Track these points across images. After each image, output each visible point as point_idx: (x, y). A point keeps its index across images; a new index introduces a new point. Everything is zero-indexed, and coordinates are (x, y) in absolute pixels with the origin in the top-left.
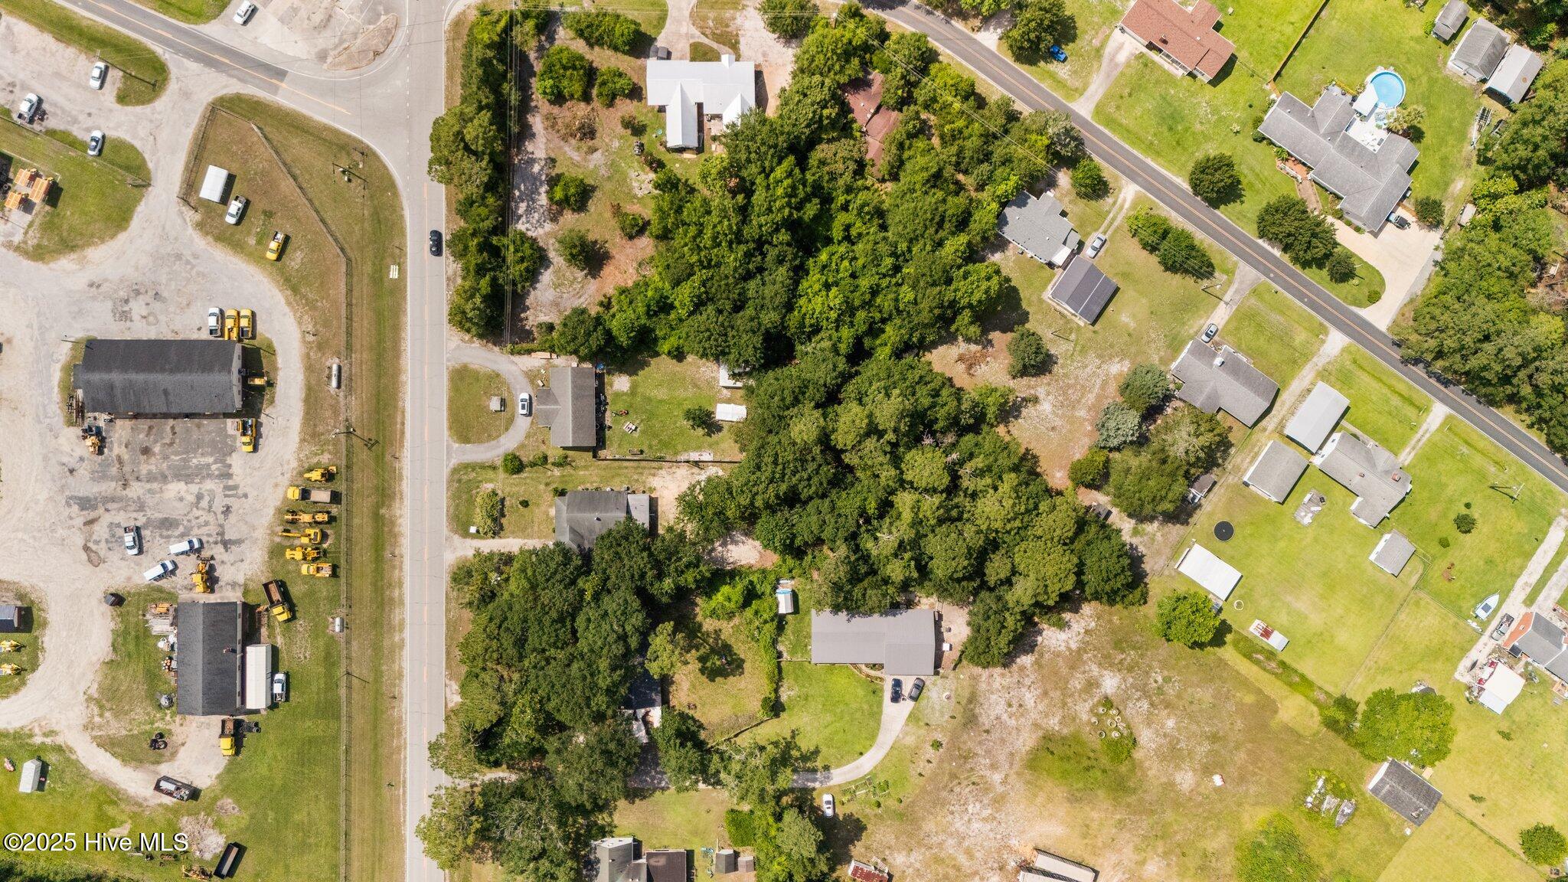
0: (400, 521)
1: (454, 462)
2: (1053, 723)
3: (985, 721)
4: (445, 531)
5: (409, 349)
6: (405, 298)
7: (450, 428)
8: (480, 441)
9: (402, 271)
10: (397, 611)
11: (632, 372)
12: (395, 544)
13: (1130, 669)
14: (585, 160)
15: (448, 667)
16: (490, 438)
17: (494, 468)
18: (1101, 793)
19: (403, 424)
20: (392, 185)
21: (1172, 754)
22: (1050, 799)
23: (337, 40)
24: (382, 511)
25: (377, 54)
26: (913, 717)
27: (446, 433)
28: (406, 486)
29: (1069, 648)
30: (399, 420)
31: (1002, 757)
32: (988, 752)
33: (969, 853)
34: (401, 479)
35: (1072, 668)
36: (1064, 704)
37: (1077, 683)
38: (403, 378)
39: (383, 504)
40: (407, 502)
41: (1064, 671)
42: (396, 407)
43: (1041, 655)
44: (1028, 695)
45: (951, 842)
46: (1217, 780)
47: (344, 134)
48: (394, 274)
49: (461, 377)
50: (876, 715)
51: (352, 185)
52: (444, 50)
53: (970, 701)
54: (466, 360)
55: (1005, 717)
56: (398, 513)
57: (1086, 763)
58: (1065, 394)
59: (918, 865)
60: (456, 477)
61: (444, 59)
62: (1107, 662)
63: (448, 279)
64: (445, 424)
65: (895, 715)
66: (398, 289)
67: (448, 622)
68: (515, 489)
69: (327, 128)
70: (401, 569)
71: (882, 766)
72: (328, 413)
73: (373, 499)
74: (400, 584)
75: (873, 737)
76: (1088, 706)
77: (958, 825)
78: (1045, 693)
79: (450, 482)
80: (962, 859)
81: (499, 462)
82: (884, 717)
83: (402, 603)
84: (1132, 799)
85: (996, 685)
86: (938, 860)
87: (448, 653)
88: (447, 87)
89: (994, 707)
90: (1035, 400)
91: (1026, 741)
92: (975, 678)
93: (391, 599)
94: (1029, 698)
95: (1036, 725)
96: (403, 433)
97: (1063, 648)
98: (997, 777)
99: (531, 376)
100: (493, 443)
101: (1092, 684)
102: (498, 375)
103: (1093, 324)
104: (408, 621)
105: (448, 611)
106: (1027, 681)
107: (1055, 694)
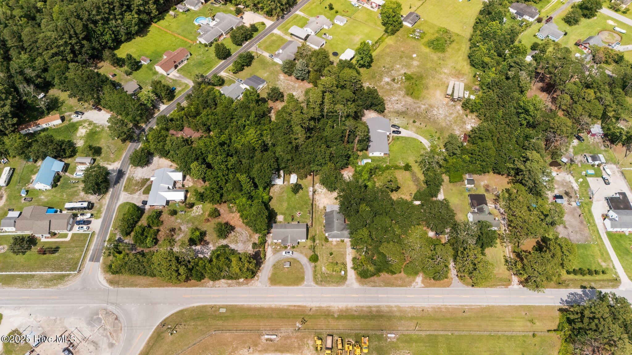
0: (340, 307)
1: (313, 283)
2: (402, 93)
3: (404, 109)
4: (344, 287)
5: (260, 303)
6: (236, 305)
7: (297, 285)
8: (303, 273)
9: (223, 307)
10: (382, 309)
11: (276, 214)
12: (351, 309)
13: (382, 75)
14: (183, 232)
15: (406, 286)
16: (302, 268)
17: (315, 266)
18: (424, 82)
19: (295, 306)
20: (181, 311)
21: (408, 66)
22: (428, 94)
23: (105, 338)
24: (336, 316)
25: (116, 319)
26: (406, 128)
27: (299, 287)
28: (324, 305)
30: (293, 308)
31: (416, 105)
32: (415, 109)
33: (451, 114)
34: (319, 307)
35: (383, 88)
36: (395, 90)
37: (388, 87)
38: (273, 306)
39: (333, 316)
40: (331, 304)
41: (384, 90)
42: (287, 309)
44: (394, 99)
45: (448, 118)
46: (414, 56)
47: (153, 334)
48: (223, 310)
49: (274, 280)
50: (406, 138)
51: (178, 330)
52: (123, 288)
53: (398, 113)
54: (267, 278)
55: (402, 104)
56: (336, 308)
57: (414, 85)
58: (290, 89)
59: (458, 128)
60: (319, 282)
61: (127, 288)
62: (380, 80)
63: (229, 286)
64: (296, 287)
65: (404, 133)
66: (231, 309)
67: (385, 286)
68: (325, 258)
69: (148, 343)
70: (363, 307)
71: (425, 137)
72: (289, 341)
73: (330, 320)
74: (370, 307)
75: (414, 139)
76: (395, 85)
77: (442, 117)
78: (393, 95)
79: (322, 285)
80: (453, 116)
81: (313, 264)
82: (407, 136)
83: (378, 307)
84: (424, 75)
85: (391, 106)
86: (455, 122)
87: (400, 286)
88: (140, 287)
89: (399, 107)
91: (409, 100)
92: (389, 112)
93: (377, 311)
95: (403, 97)
96: (299, 306)
98: (423, 107)
99: (275, 251)
100: (304, 267)
101: (387, 83)
102: (274, 265)
104: (387, 304)
105: (380, 286)
106: (389, 99)
107: (392, 92)
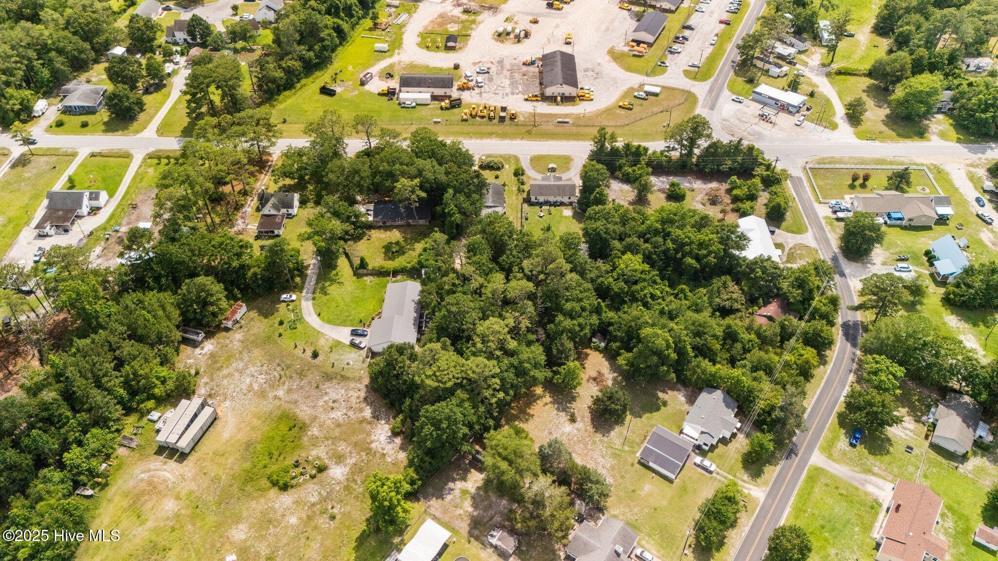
2: (314, 431)
3: (326, 386)
4: (483, 153)
8: (532, 164)
11: (574, 217)
13: (347, 488)
14: (697, 202)
16: (534, 167)
17: (517, 167)
18: (247, 465)
21: (267, 521)
22: (253, 428)
23: (735, 123)
24: (494, 135)
25: (733, 134)
26: (338, 344)
27: (536, 154)
28: (507, 142)
29: (372, 442)
30: (541, 140)
31: (295, 396)
32: (302, 388)
33: (230, 375)
34: (511, 140)
35: (356, 444)
36: (327, 439)
37: (342, 447)
38: (563, 140)
39: (498, 135)
40: (499, 142)
41: (354, 439)
42: (549, 139)
43: (370, 423)
44: (339, 414)
45: (241, 365)
50: (343, 323)
53: (342, 376)
54: (575, 159)
55: (326, 398)
56: (493, 139)
57: (276, 453)
58: (579, 441)
59: (231, 346)
60: (512, 157)
62: (356, 470)
64: (540, 154)
65: (344, 335)
68: (504, 174)
71: (308, 326)
72: (544, 119)
73: (500, 132)
75: (330, 322)
76: (323, 455)
77: (252, 369)
78: (339, 425)
79: (510, 155)
80: (225, 372)
82: (341, 328)
84: (235, 489)
85: (351, 393)
86: (228, 359)
89: (335, 391)
90: (573, 420)
91: (303, 412)
92: (360, 380)
94: (337, 415)
95: (315, 418)
96: (535, 141)
97: (373, 437)
98: (281, 393)
99: (568, 180)
100: (531, 167)
101: (339, 459)
102: (569, 168)
103: (640, 463)
106: (351, 413)
107: (337, 432)
